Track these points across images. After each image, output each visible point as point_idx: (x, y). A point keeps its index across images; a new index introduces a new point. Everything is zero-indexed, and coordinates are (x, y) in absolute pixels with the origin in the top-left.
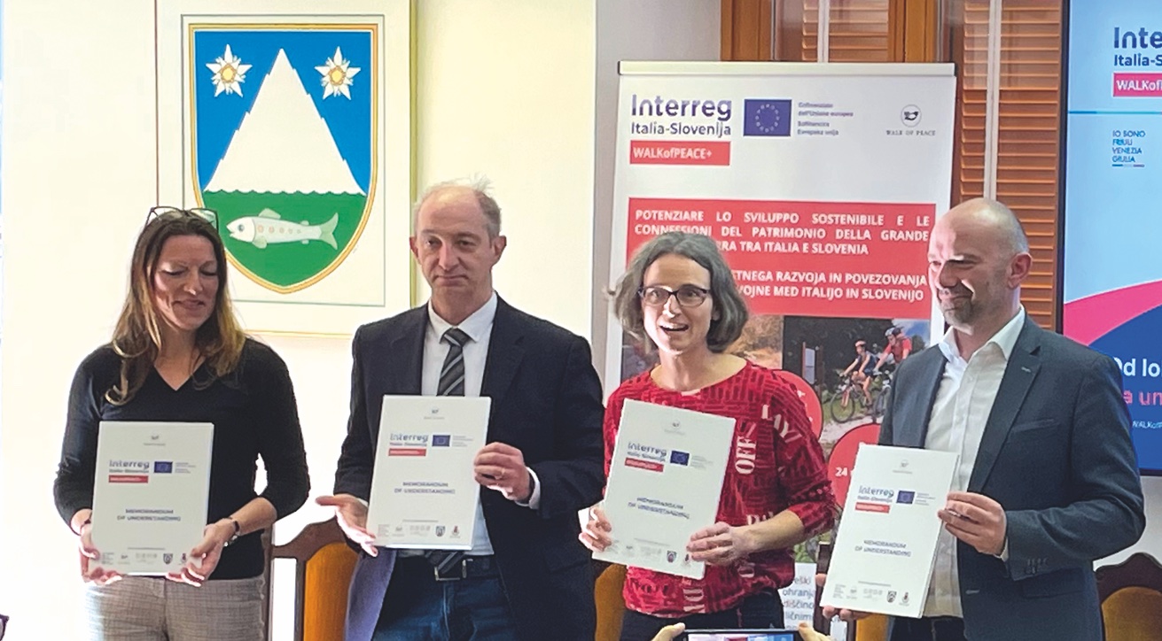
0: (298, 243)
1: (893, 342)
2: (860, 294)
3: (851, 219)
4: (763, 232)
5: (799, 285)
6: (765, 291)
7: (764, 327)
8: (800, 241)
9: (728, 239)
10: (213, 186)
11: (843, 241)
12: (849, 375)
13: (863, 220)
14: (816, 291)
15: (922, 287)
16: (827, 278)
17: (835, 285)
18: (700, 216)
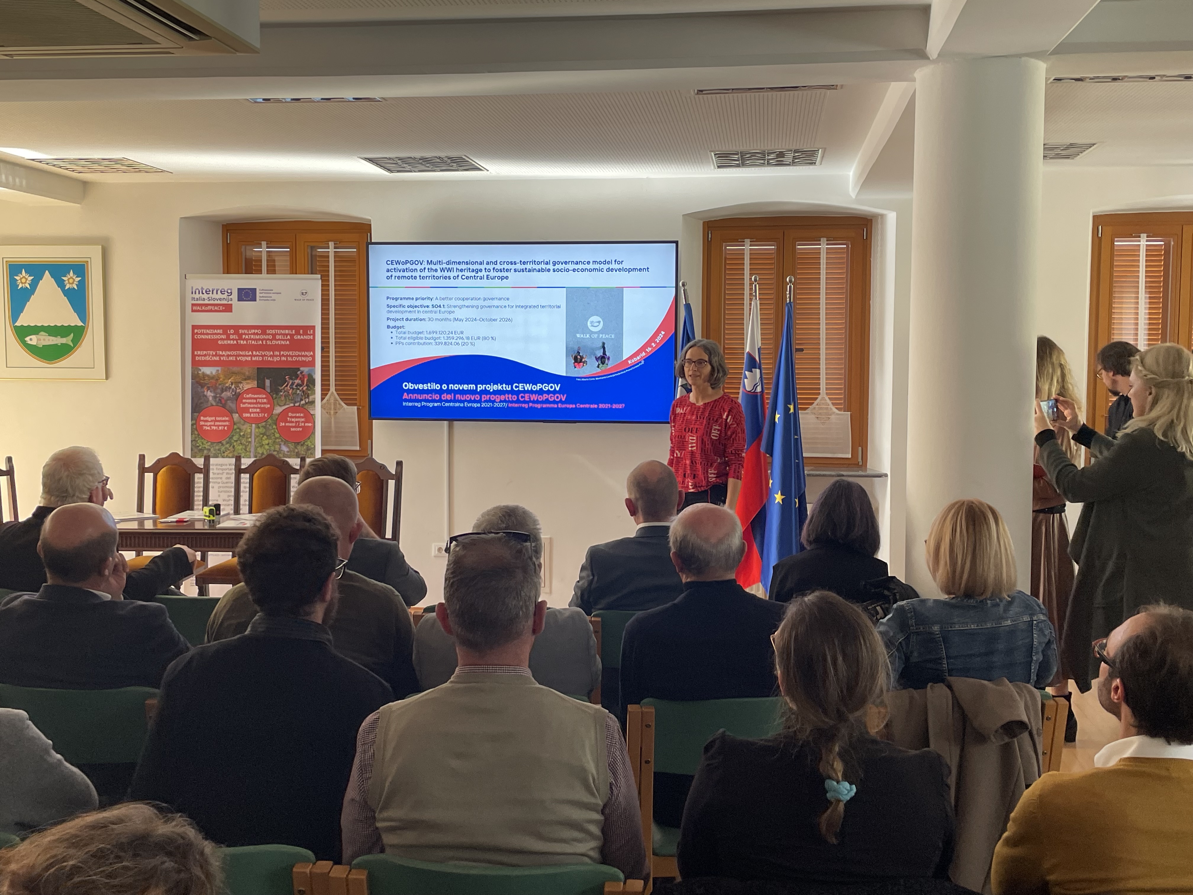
0: (57, 344)
1: (300, 376)
2: (287, 359)
3: (283, 332)
4: (247, 337)
5: (262, 356)
6: (249, 359)
7: (249, 371)
8: (262, 340)
9: (233, 340)
10: (18, 324)
11: (279, 340)
12: (284, 389)
13: (287, 332)
14: (269, 359)
15: (311, 356)
16: (274, 353)
17: (277, 356)
18: (221, 331)
